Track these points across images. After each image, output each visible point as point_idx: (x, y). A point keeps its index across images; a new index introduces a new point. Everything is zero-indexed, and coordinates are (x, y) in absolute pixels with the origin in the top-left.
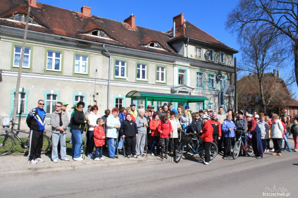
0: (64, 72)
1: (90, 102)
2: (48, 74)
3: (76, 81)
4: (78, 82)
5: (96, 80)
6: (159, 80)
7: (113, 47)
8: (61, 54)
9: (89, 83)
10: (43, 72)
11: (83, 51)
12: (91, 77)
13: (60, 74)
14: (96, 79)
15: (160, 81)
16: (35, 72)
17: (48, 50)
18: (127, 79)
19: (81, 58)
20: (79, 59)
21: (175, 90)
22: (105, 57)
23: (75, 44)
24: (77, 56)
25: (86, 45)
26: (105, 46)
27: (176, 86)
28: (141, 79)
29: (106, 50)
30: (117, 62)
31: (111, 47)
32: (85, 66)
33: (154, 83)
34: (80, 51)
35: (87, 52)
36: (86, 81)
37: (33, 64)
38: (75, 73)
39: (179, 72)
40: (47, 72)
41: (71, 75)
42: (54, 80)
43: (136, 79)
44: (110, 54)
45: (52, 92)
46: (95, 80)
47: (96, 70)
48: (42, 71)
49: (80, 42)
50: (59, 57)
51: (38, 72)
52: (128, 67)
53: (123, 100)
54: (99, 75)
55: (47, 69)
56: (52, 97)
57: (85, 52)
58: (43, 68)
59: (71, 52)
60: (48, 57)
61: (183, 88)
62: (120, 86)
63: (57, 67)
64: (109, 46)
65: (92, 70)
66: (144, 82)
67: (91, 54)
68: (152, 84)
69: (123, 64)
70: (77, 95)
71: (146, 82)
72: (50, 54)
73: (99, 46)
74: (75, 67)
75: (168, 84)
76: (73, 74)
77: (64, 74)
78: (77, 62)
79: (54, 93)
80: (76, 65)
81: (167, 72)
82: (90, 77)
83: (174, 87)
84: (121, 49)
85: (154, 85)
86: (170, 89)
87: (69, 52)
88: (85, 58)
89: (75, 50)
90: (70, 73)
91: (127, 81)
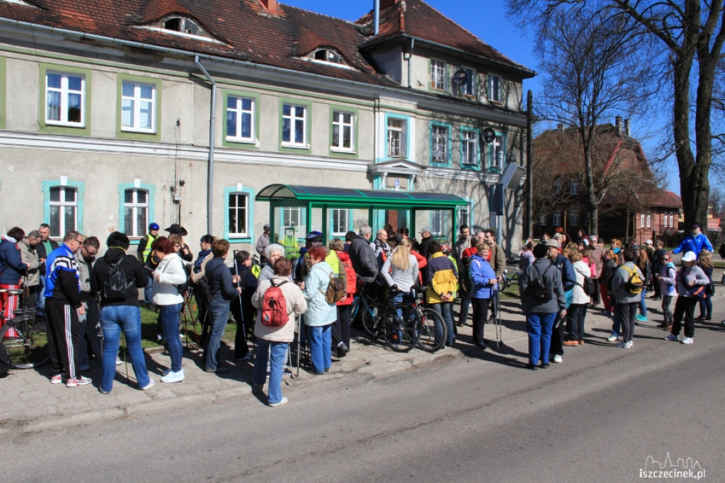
0: (92, 128)
1: (164, 204)
2: (51, 133)
4: (131, 153)
5: (178, 148)
6: (337, 145)
7: (220, 61)
8: (84, 79)
9: (160, 155)
10: (35, 130)
11: (143, 74)
12: (166, 141)
13: (84, 133)
14: (177, 145)
15: (341, 148)
16: (16, 130)
17: (47, 70)
18: (258, 145)
19: (138, 90)
20: (132, 94)
21: (379, 170)
22: (199, 87)
23: (121, 54)
24: (128, 87)
25: (149, 57)
26: (201, 58)
27: (380, 162)
28: (292, 143)
29: (204, 69)
30: (231, 102)
31: (216, 61)
32: (149, 111)
33: (326, 153)
34: (136, 72)
35: (153, 75)
36: (151, 151)
37: (9, 108)
38: (123, 132)
39: (389, 125)
40: (45, 130)
41: (113, 136)
42: (68, 148)
43: (280, 143)
44: (213, 79)
45: (64, 182)
46: (175, 148)
47: (178, 123)
48: (35, 125)
49: (134, 49)
50: (79, 88)
51: (22, 128)
52: (261, 113)
53: (247, 198)
54: (186, 136)
55: (48, 122)
56: (63, 193)
57: (147, 74)
58: (36, 117)
59: (110, 74)
60: (47, 89)
61: (398, 166)
62: (240, 163)
63: (74, 114)
64: (211, 60)
65: (167, 122)
66: (300, 152)
67: (163, 81)
68: (321, 157)
69: (247, 105)
70: (129, 186)
71: (306, 152)
72: (55, 80)
73: (184, 59)
74: (123, 112)
75: (361, 156)
76: (117, 133)
77: (93, 134)
78: (126, 100)
79: (68, 183)
80: (125, 109)
81: (359, 125)
82: (162, 140)
83: (377, 162)
84: (242, 66)
85: (325, 157)
86: (366, 167)
87: (107, 76)
88: (147, 90)
89: (121, 70)
90: (110, 130)
91: (258, 148)
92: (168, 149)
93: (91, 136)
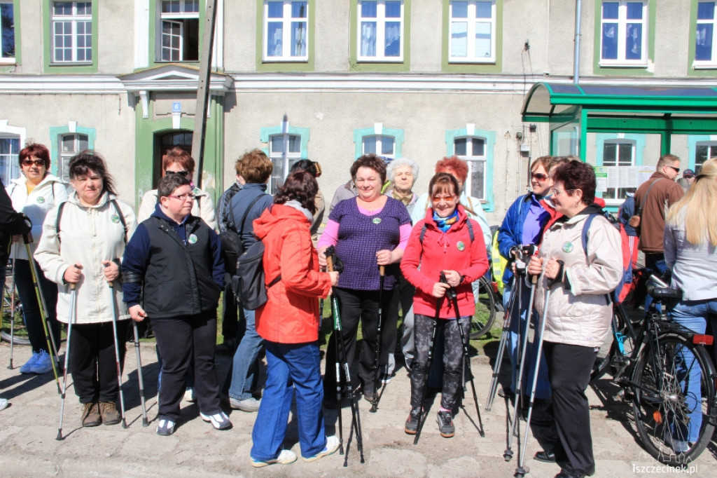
0: (412, 61)
1: (507, 156)
2: (362, 71)
3: (457, 90)
4: (463, 90)
5: (527, 80)
9: (501, 91)
10: (346, 69)
12: (509, 72)
13: (400, 69)
14: (525, 75)
16: (323, 71)
18: (651, 68)
19: (472, 9)
20: (467, 15)
24: (458, 5)
30: (610, 10)
32: (489, 36)
36: (490, 86)
37: (318, 47)
38: (450, 63)
40: (358, 67)
41: (439, 70)
42: (384, 89)
43: (690, 63)
45: (378, 130)
46: (522, 80)
47: (527, 46)
48: (345, 64)
50: (398, 14)
51: (331, 70)
54: (538, 62)
55: (360, 58)
58: (347, 55)
63: (392, 48)
65: (512, 45)
69: (635, 11)
70: (461, 134)
72: (370, 8)
76: (443, 66)
77: (412, 70)
79: (383, 131)
82: (504, 71)
88: (484, 7)
90: (434, 63)
91: (652, 74)
92: (513, 83)
93: (410, 72)
